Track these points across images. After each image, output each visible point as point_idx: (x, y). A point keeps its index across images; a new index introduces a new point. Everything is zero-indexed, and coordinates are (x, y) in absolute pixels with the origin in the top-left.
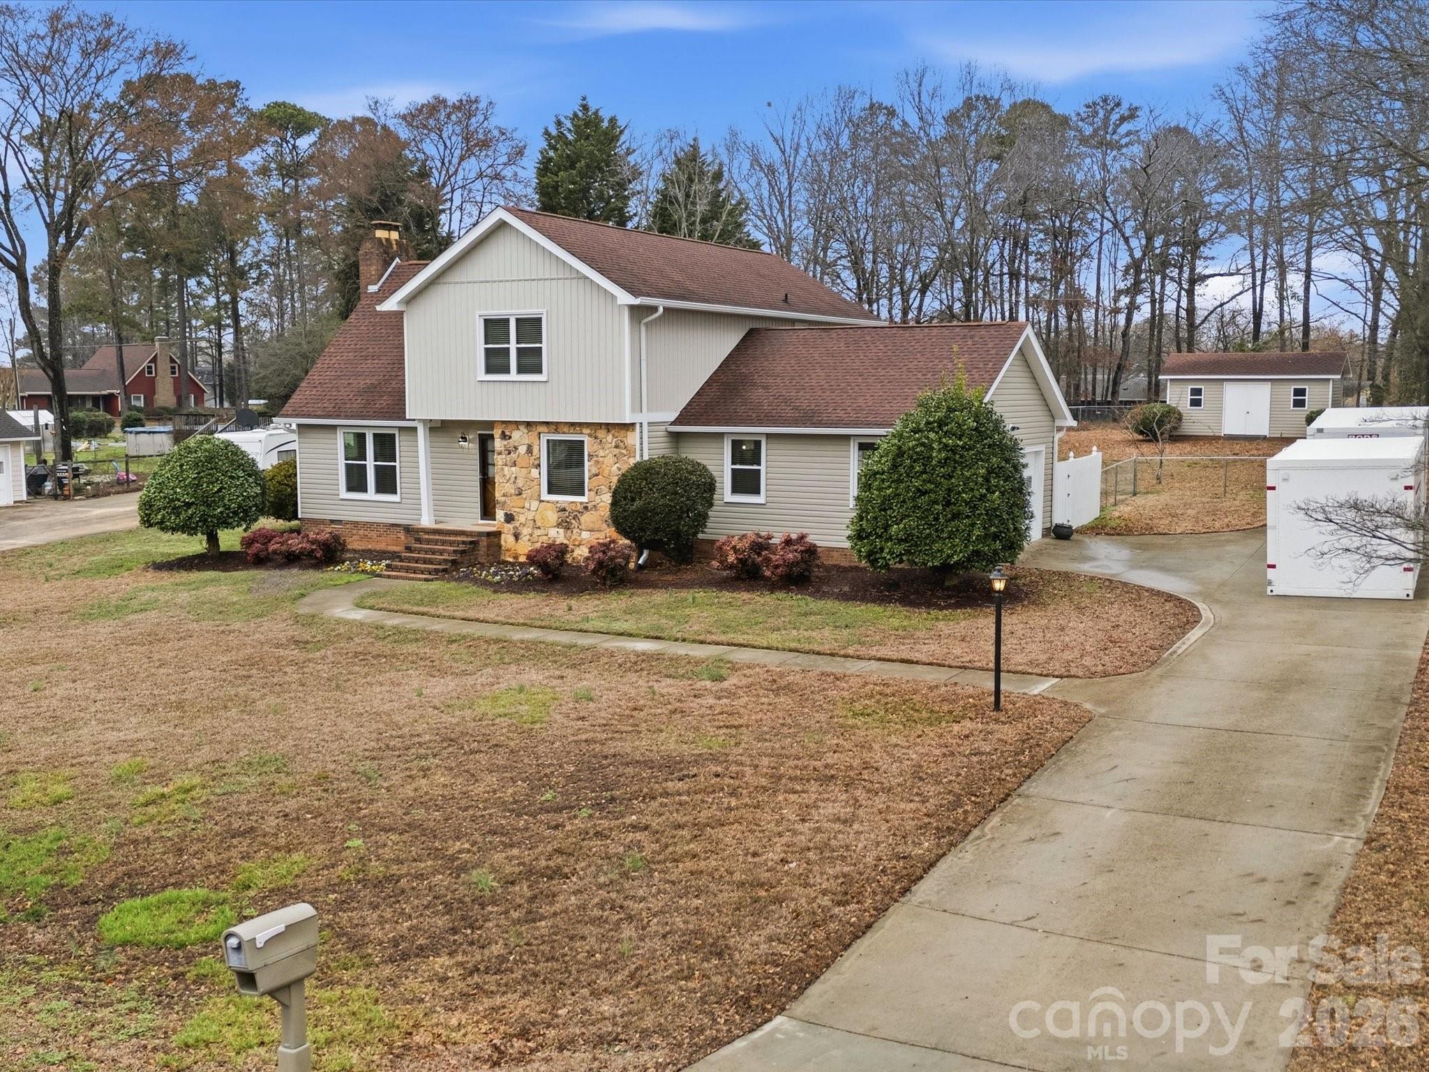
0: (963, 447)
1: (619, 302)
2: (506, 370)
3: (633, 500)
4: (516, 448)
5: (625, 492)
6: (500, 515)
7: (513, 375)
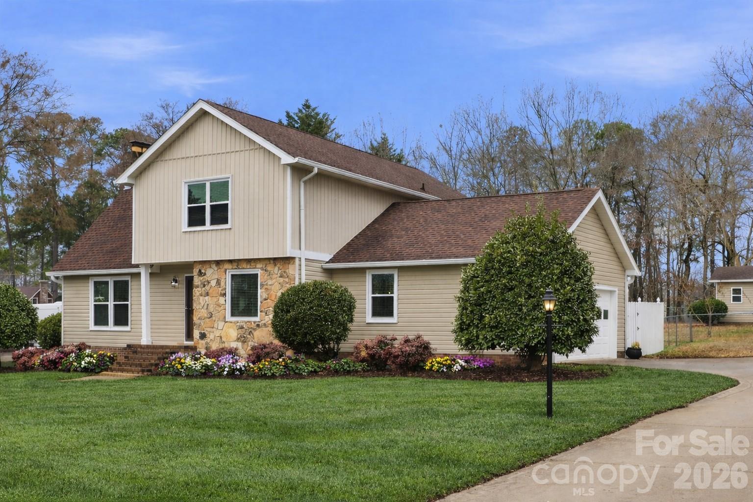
0: (541, 254)
1: (283, 162)
2: (203, 224)
3: (288, 311)
4: (209, 282)
5: (283, 306)
6: (196, 334)
7: (208, 226)
